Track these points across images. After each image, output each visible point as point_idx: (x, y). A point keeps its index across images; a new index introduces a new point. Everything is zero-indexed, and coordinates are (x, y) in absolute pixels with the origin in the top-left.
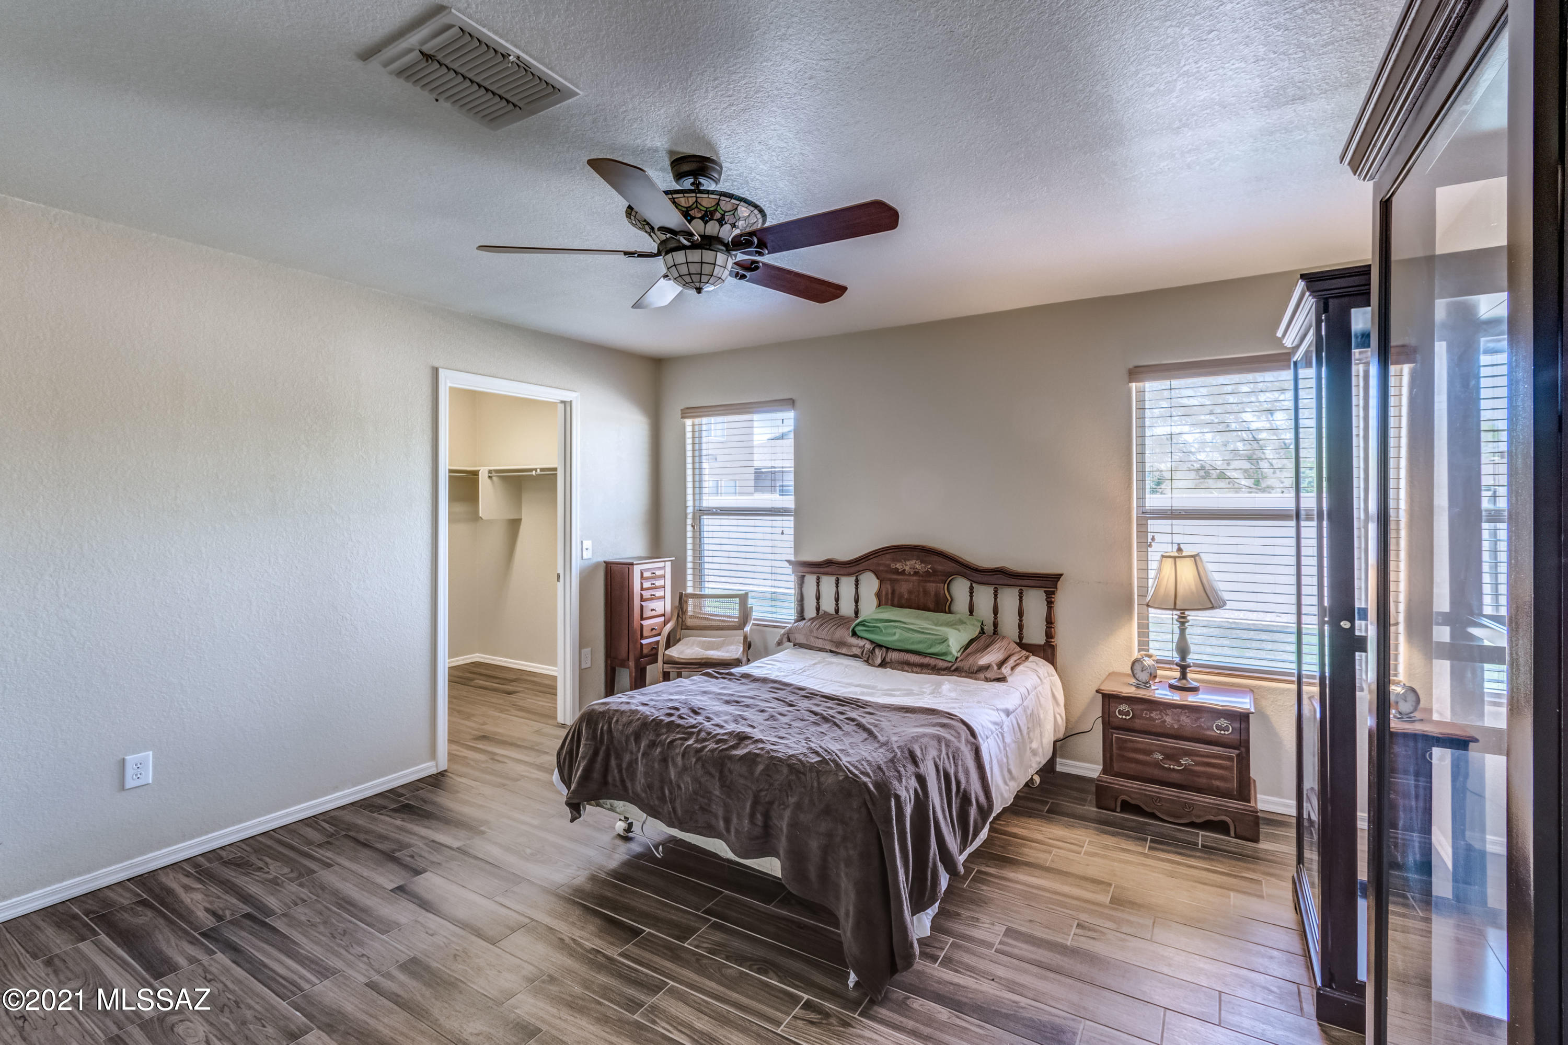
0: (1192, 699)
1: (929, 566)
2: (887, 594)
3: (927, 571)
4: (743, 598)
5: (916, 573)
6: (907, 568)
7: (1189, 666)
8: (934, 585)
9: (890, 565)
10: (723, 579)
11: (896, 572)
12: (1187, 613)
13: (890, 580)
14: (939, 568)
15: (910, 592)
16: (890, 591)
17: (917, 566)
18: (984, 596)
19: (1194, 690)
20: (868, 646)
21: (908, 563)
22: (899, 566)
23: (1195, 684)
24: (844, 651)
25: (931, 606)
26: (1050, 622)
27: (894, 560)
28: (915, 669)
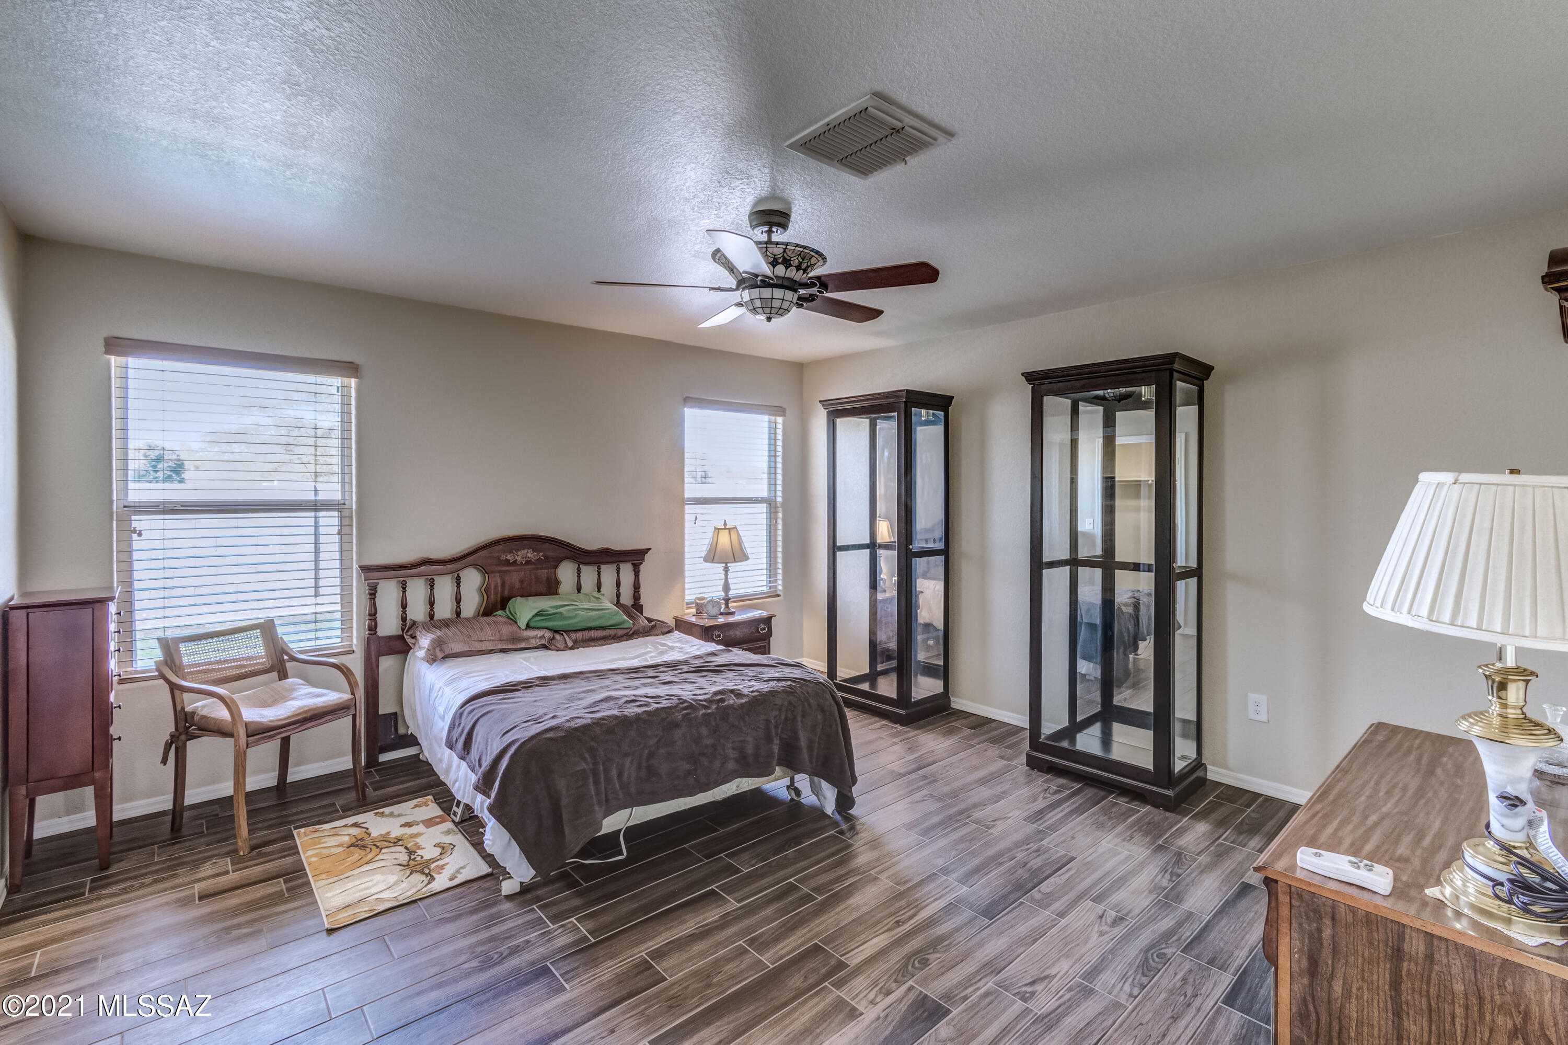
0: (731, 619)
1: (541, 554)
2: (496, 587)
3: (540, 559)
4: (267, 629)
5: (528, 562)
6: (519, 558)
7: (730, 599)
8: (546, 571)
9: (499, 557)
10: (205, 609)
11: (507, 563)
12: (729, 565)
13: (500, 572)
14: (551, 554)
15: (522, 581)
16: (499, 584)
17: (529, 555)
18: (589, 574)
19: (733, 614)
20: (548, 634)
21: (519, 553)
22: (510, 557)
23: (733, 610)
24: (523, 645)
25: (544, 590)
26: (637, 587)
27: (504, 552)
28: (600, 643)
